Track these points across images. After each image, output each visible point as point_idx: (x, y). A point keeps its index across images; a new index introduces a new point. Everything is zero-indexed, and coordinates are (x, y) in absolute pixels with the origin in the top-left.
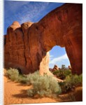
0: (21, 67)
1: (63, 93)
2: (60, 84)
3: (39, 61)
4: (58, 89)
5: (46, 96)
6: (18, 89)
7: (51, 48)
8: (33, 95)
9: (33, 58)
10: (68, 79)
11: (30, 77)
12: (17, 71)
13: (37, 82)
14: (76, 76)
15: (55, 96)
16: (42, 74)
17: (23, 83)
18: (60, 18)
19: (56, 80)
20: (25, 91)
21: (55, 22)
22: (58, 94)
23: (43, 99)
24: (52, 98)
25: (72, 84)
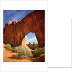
0: (12, 44)
1: (34, 57)
2: (32, 52)
3: (21, 40)
4: (31, 55)
5: (25, 58)
6: (11, 54)
7: (27, 33)
8: (18, 57)
9: (18, 39)
10: (36, 50)
11: (17, 48)
12: (10, 45)
13: (20, 51)
14: (41, 49)
15: (29, 58)
16: (23, 47)
17: (13, 51)
18: (32, 18)
19: (30, 50)
20: (14, 55)
21: (29, 20)
22: (31, 57)
23: (24, 60)
24: (28, 59)
25: (39, 53)
